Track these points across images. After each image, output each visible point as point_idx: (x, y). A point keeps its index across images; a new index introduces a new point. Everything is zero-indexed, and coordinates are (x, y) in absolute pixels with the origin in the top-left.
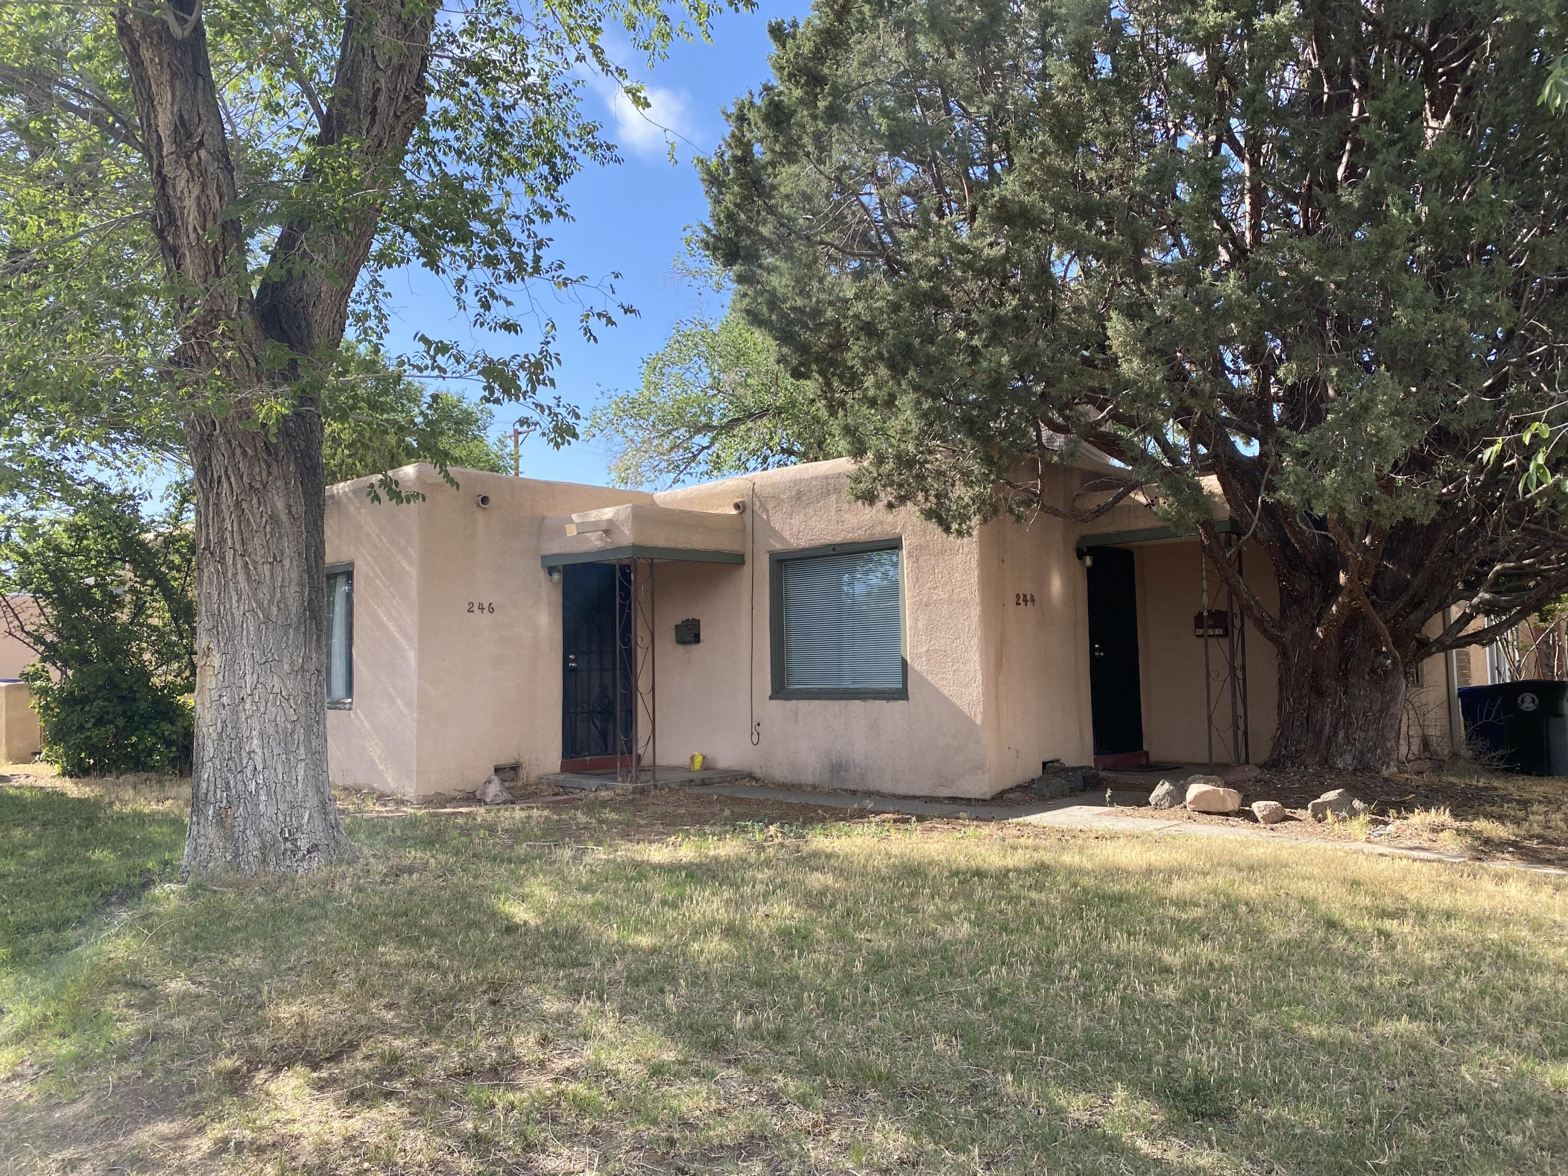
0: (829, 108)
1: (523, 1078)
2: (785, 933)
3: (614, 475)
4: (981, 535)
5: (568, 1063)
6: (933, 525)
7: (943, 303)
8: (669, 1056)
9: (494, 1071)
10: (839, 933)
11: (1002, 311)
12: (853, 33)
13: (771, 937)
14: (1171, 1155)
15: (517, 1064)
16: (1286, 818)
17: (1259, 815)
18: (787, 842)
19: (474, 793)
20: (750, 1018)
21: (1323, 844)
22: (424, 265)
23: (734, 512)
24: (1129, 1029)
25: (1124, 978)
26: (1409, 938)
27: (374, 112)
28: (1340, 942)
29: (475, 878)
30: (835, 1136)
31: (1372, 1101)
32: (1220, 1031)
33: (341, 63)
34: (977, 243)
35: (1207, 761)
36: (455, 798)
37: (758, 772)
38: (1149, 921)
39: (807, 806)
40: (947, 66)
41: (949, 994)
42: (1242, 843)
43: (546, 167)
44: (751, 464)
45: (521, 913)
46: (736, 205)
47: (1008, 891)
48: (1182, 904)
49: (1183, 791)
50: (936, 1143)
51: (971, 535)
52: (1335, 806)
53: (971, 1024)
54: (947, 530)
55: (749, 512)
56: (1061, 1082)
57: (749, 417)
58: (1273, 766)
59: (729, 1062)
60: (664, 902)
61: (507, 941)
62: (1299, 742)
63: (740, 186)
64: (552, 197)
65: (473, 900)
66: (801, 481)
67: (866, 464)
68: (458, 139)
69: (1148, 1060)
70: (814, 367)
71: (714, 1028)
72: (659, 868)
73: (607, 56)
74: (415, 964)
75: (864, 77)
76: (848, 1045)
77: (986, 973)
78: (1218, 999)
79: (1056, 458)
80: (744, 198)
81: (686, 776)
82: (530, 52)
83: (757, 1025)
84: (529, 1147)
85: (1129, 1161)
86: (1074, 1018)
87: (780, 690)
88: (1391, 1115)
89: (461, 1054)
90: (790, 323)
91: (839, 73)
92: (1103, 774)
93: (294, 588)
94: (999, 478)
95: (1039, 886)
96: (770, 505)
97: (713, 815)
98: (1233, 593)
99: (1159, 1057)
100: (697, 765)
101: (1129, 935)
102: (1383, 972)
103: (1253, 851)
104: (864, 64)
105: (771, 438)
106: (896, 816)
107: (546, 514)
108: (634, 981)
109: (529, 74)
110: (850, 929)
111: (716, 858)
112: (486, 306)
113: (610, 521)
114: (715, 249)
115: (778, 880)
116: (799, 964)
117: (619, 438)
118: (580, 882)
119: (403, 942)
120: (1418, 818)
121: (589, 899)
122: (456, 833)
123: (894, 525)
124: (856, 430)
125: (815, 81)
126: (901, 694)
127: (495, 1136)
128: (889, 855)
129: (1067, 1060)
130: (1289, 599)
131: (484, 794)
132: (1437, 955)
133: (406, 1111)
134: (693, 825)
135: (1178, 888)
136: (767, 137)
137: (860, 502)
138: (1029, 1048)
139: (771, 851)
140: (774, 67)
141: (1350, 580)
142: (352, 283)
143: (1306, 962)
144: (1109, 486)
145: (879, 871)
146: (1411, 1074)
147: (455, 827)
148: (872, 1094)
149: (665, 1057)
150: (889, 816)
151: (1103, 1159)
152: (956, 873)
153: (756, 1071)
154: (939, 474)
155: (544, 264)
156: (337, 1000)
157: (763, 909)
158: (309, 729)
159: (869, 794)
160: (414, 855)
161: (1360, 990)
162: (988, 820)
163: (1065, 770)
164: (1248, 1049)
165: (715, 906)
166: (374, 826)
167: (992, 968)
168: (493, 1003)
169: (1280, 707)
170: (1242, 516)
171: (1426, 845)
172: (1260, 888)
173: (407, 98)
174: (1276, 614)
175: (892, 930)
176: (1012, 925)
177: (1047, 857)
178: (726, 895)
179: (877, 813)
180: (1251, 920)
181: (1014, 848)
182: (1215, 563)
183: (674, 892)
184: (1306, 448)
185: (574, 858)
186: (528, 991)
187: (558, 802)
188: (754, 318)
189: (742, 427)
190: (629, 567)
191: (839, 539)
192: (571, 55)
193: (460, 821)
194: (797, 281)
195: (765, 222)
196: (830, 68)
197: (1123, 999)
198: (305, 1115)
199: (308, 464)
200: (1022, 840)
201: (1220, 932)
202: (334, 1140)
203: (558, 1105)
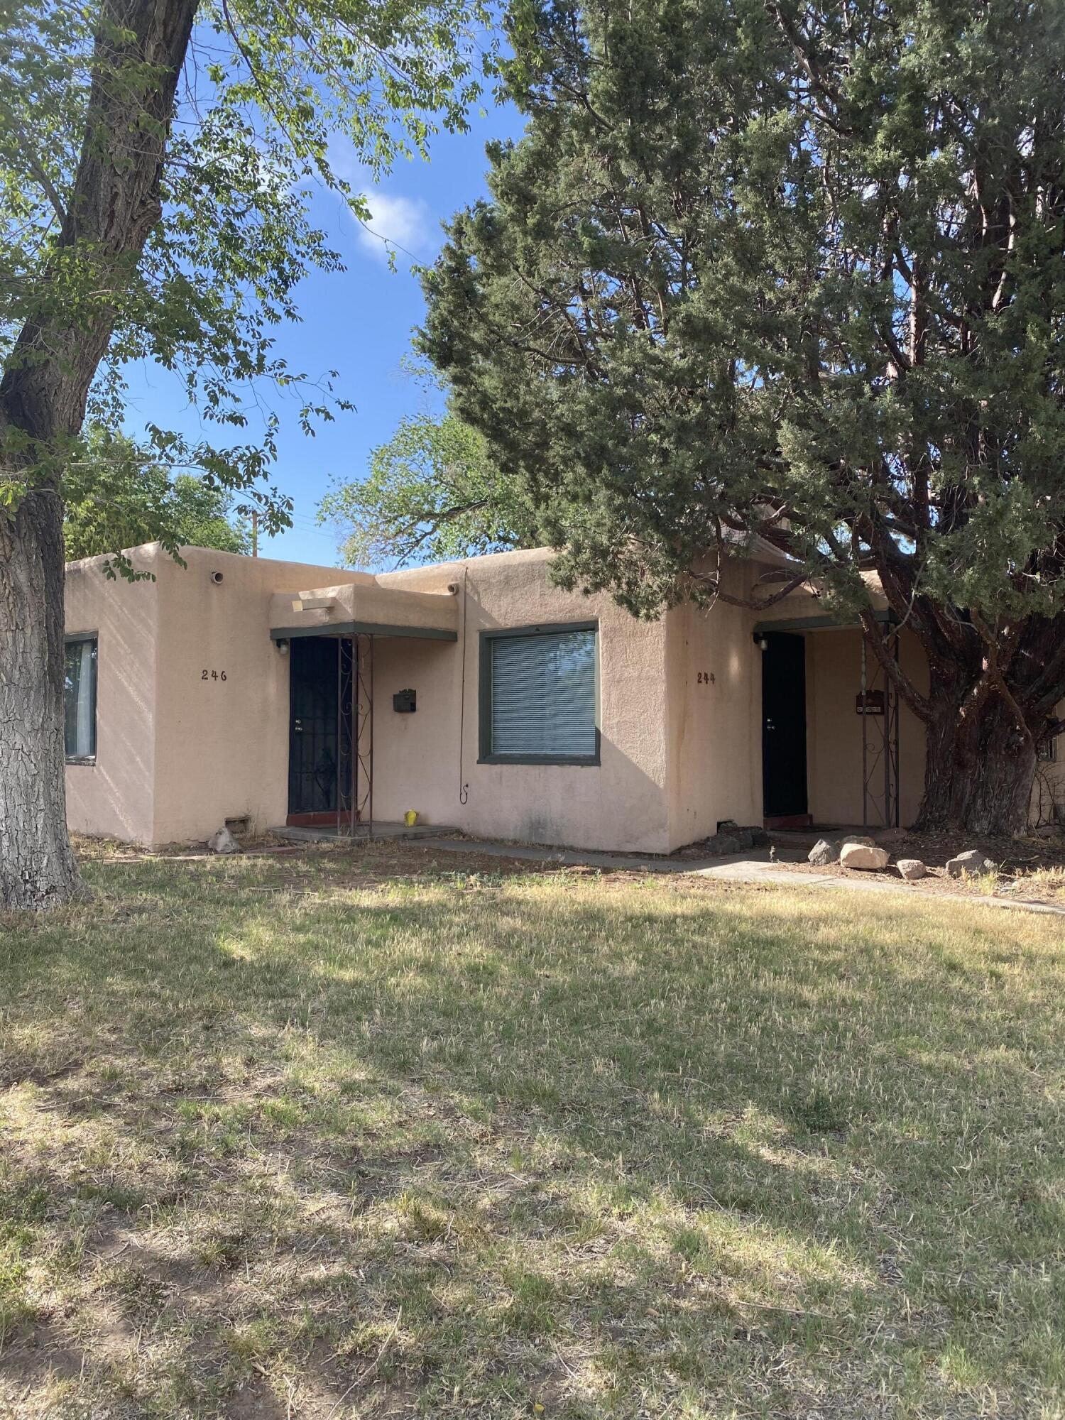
0: (538, 224)
1: (228, 1092)
2: (473, 970)
3: (343, 556)
4: (668, 619)
5: (269, 1081)
6: (624, 611)
7: (636, 408)
8: (360, 1076)
9: (203, 1088)
10: (522, 969)
11: (687, 418)
12: (562, 156)
13: (461, 972)
14: (787, 1162)
15: (224, 1080)
16: (927, 875)
17: (903, 872)
18: (485, 890)
19: (206, 843)
20: (435, 1044)
21: (955, 898)
22: (157, 360)
23: (448, 593)
24: (766, 1055)
25: (766, 1012)
26: (1017, 979)
27: (112, 216)
28: (956, 982)
29: (199, 918)
30: (500, 1145)
31: (964, 1116)
32: (843, 1057)
33: (81, 168)
34: (669, 354)
35: (861, 823)
36: (188, 848)
37: (465, 828)
38: (795, 962)
39: (507, 859)
40: (646, 190)
41: (612, 1023)
42: (885, 896)
43: (275, 272)
44: (471, 550)
45: (238, 950)
46: (450, 312)
47: (675, 934)
48: (825, 948)
49: (839, 848)
50: (587, 1152)
51: (658, 620)
52: (968, 864)
53: (628, 1049)
54: (636, 614)
55: (462, 594)
56: (702, 1100)
57: (468, 507)
58: (919, 829)
59: (413, 1081)
60: (369, 942)
61: (224, 974)
62: (943, 809)
63: (454, 294)
64: (281, 298)
65: (195, 938)
66: (509, 566)
67: (565, 553)
68: (192, 242)
69: (779, 1082)
70: (522, 463)
71: (402, 1052)
72: (367, 911)
73: (332, 170)
74: (139, 994)
75: (571, 197)
76: (519, 1067)
77: (648, 1005)
78: (846, 1029)
79: (733, 552)
80: (457, 306)
81: (401, 831)
82: (261, 163)
83: (441, 1049)
84: (229, 1153)
85: (752, 1167)
86: (719, 1045)
87: (488, 754)
88: (979, 1128)
89: (175, 1073)
90: (500, 422)
91: (548, 193)
92: (770, 834)
93: (35, 654)
94: (681, 568)
95: (702, 931)
96: (481, 589)
97: (422, 865)
98: (889, 676)
99: (788, 1080)
100: (411, 822)
101: (776, 973)
102: (990, 1008)
103: (894, 903)
104: (571, 186)
105: (489, 527)
106: (585, 869)
107: (277, 591)
108: (335, 1010)
109: (259, 183)
110: (532, 966)
111: (419, 904)
112: (215, 400)
113: (334, 599)
114: (430, 351)
115: (472, 924)
116: (483, 997)
117: (349, 522)
118: (294, 923)
119: (129, 974)
120: (1039, 876)
121: (301, 938)
122: (186, 878)
123: (591, 609)
124: (557, 521)
125: (526, 200)
126: (595, 761)
127: (200, 1143)
128: (573, 902)
129: (709, 1081)
130: (939, 681)
131: (215, 844)
132: (1039, 993)
133: (121, 1121)
134: (402, 874)
135: (824, 934)
136: (479, 250)
137: (559, 587)
138: (677, 1071)
139: (469, 898)
140: (490, 184)
141: (990, 666)
142: (91, 374)
143: (926, 998)
144: (783, 578)
145: (562, 915)
146: (1002, 1094)
147: (187, 872)
148: (536, 1109)
149: (357, 1076)
150: (580, 868)
151: (730, 1164)
152: (630, 919)
153: (436, 1089)
154: (631, 564)
155: (267, 363)
156: (66, 1023)
157: (456, 948)
158: (48, 783)
159: (562, 849)
160: (144, 897)
161: (969, 1023)
162: (664, 873)
163: (737, 829)
164: (865, 1073)
165: (413, 946)
166: (112, 871)
167: (653, 1002)
168: (207, 1028)
169: (927, 776)
170: (898, 607)
171: (1044, 899)
172: (895, 935)
173: (143, 203)
174: (926, 695)
175: (568, 968)
176: (675, 964)
177: (712, 906)
178: (424, 936)
179: (569, 866)
180: (884, 963)
181: (684, 897)
182: (874, 648)
183: (379, 932)
184: (949, 548)
185: (291, 902)
186: (239, 1017)
187: (283, 852)
188: (467, 416)
189: (463, 516)
190: (350, 641)
191: (542, 620)
192: (299, 168)
193: (191, 867)
194: (506, 384)
195: (476, 328)
196: (540, 187)
197: (763, 1029)
198: (30, 1124)
199: (49, 541)
200: (692, 891)
201: (857, 973)
202: (55, 1145)
203: (258, 1117)
